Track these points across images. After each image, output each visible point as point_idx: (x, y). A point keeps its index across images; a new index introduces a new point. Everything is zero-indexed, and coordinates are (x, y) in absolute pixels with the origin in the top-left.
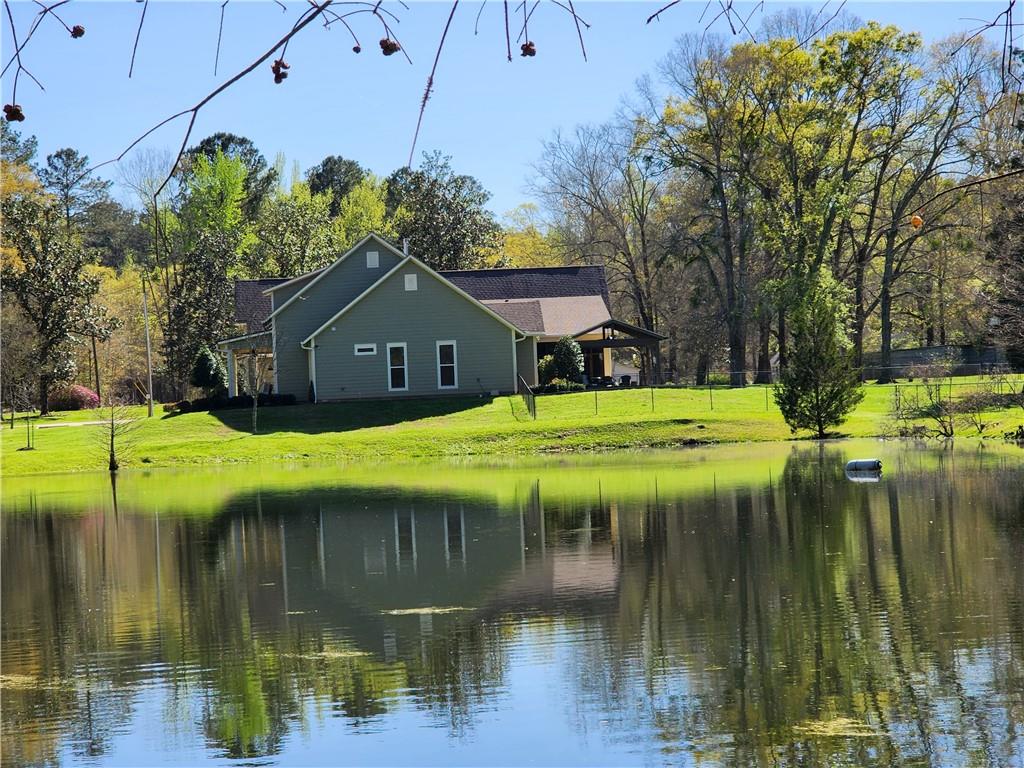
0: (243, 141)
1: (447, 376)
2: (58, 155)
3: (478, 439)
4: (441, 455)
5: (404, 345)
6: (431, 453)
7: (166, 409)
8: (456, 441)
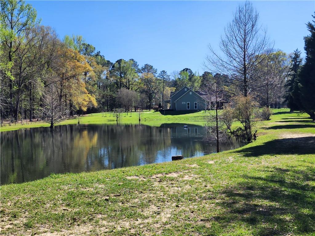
0: (189, 69)
1: (196, 107)
2: (162, 71)
3: (195, 117)
4: (189, 119)
5: (189, 102)
6: (187, 119)
7: (154, 111)
8: (192, 117)
